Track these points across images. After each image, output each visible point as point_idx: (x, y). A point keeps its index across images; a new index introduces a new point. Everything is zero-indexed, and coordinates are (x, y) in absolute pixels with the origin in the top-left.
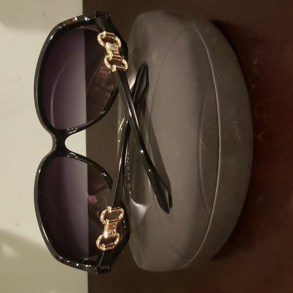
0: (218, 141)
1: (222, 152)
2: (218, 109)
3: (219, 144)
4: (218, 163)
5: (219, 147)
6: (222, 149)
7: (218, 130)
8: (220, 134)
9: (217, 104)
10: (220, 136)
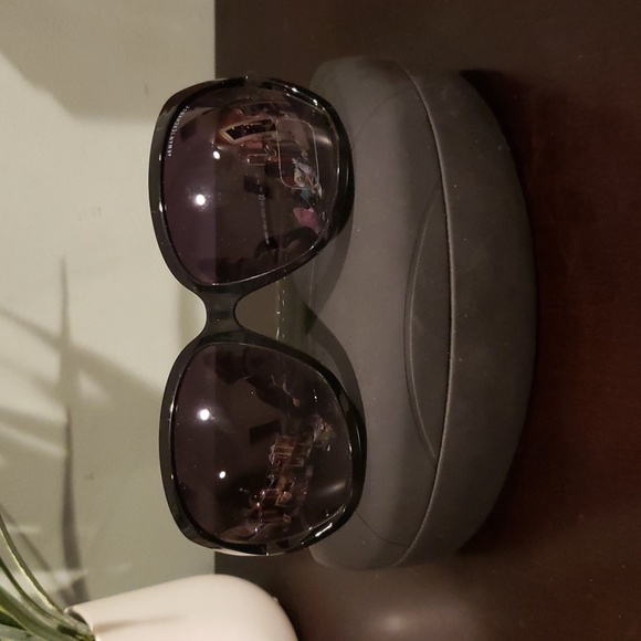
0: (450, 314)
1: (457, 334)
2: (451, 251)
3: (450, 319)
4: (449, 357)
5: (450, 326)
6: (456, 329)
7: (450, 293)
8: (453, 299)
9: (450, 240)
10: (453, 303)
